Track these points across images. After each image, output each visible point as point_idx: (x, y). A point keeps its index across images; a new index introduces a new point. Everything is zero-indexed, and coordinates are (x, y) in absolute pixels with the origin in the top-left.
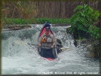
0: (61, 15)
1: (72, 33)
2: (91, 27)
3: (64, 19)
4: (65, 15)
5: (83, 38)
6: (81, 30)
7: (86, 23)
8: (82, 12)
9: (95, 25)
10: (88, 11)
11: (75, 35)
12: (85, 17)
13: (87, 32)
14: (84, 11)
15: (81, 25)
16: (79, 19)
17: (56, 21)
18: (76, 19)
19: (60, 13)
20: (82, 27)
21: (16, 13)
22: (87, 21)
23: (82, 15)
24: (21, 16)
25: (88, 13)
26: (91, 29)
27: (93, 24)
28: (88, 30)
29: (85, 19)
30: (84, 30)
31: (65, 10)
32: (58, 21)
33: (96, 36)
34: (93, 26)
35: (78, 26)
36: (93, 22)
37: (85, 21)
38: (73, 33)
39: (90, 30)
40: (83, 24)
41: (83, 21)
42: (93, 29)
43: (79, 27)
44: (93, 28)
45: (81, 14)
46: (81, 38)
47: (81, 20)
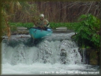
0: (62, 18)
1: (76, 41)
2: (94, 35)
3: (65, 23)
4: (66, 19)
5: (87, 46)
6: (85, 38)
7: (90, 32)
8: (86, 22)
9: (98, 34)
10: (92, 20)
11: (79, 43)
12: (89, 26)
13: (91, 41)
14: (88, 20)
15: (85, 34)
16: (83, 28)
17: (58, 25)
18: (80, 28)
19: (61, 16)
20: (86, 35)
21: (17, 16)
22: (91, 30)
23: (87, 24)
24: (22, 20)
25: (92, 22)
26: (94, 37)
27: (96, 32)
28: (91, 38)
29: (89, 28)
30: (87, 38)
31: (66, 14)
32: (59, 25)
33: (100, 44)
34: (96, 35)
35: (82, 34)
36: (96, 31)
37: (89, 29)
38: (78, 41)
39: (94, 39)
40: (87, 32)
41: (86, 30)
42: (97, 38)
43: (83, 36)
44: (97, 36)
45: (85, 23)
46: (85, 46)
47: (85, 29)
